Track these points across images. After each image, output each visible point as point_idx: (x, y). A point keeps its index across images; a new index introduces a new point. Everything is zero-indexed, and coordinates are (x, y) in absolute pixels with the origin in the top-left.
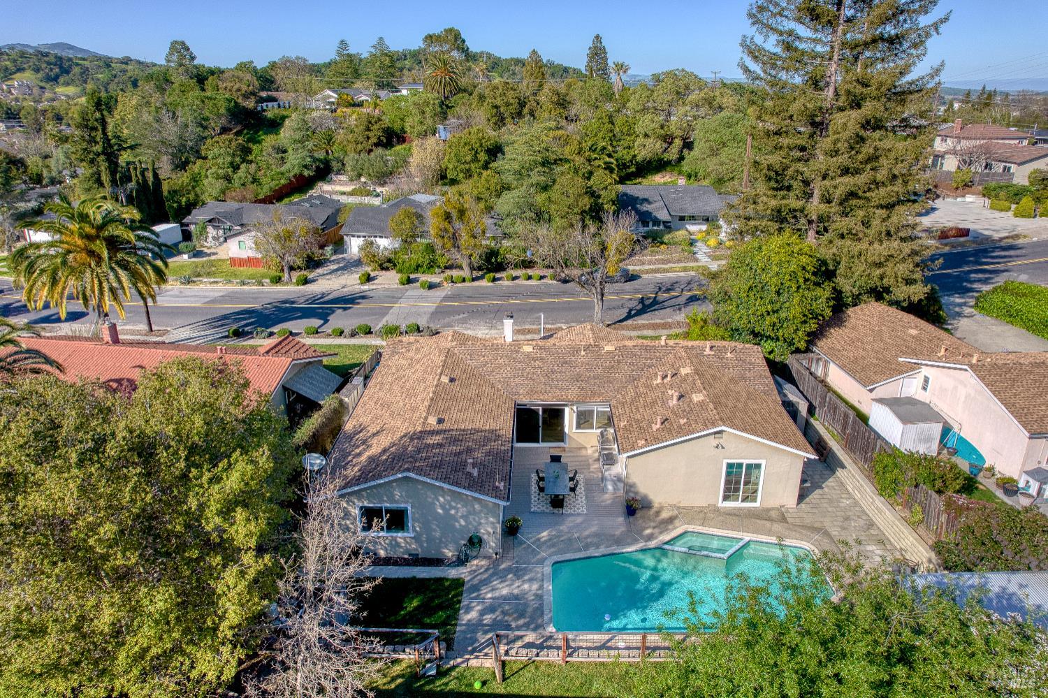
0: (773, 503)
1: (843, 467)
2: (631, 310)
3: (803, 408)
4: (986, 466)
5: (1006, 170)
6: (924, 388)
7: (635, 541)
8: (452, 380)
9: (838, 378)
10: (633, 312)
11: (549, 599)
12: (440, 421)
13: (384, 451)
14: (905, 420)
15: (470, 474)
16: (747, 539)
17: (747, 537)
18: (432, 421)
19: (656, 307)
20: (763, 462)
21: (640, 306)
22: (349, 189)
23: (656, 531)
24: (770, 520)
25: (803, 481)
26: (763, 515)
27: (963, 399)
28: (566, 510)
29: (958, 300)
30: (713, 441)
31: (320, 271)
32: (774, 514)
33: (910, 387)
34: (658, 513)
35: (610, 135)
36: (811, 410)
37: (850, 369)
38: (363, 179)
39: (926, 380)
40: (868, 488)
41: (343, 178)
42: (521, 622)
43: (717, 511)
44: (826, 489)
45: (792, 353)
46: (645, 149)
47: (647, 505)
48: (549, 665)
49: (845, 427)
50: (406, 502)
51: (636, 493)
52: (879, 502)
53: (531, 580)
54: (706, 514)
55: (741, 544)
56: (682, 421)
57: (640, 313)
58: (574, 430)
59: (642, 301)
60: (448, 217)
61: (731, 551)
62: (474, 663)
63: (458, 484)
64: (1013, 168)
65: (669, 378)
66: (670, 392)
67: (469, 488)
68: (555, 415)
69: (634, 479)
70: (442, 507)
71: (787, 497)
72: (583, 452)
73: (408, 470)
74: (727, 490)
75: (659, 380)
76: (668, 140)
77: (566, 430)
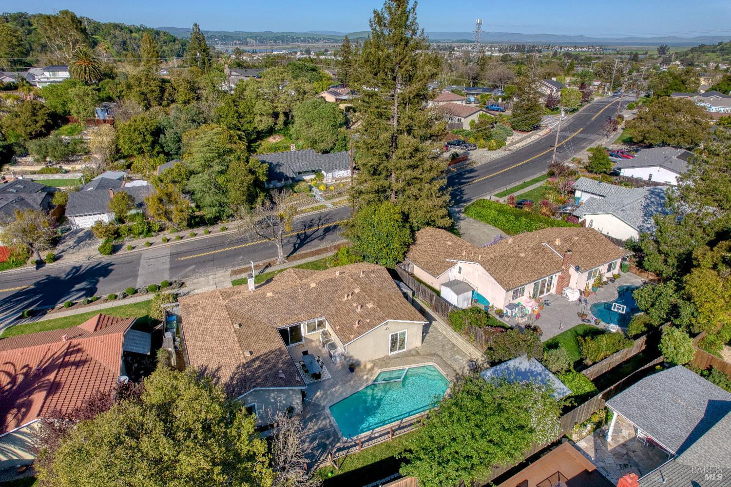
0: (412, 347)
1: (435, 320)
2: (295, 245)
3: (410, 293)
4: (490, 305)
5: (460, 120)
6: (460, 272)
7: (362, 385)
8: (240, 325)
9: (418, 272)
10: (297, 246)
11: (335, 425)
12: (251, 353)
13: (232, 379)
14: (458, 293)
15: (281, 378)
16: (407, 368)
17: (407, 367)
18: (247, 354)
19: (308, 240)
20: (406, 330)
21: (299, 241)
22: (38, 168)
23: (369, 376)
24: (412, 355)
25: (423, 333)
26: (409, 354)
27: (477, 277)
28: (323, 378)
29: (457, 209)
30: (385, 327)
31: (60, 247)
32: (413, 352)
33: (453, 274)
34: (365, 366)
35: (237, 115)
36: (413, 295)
37: (425, 268)
38: (48, 159)
39: (460, 269)
40: (449, 329)
41: (30, 159)
42: (330, 440)
43: (388, 357)
44: (430, 333)
45: (397, 263)
46: (263, 123)
47: (358, 364)
48: (355, 454)
49: (431, 300)
50: (254, 402)
51: (353, 360)
52: (455, 334)
53: (325, 419)
54: (385, 361)
55: (405, 371)
56: (368, 321)
57: (301, 245)
58: (307, 334)
59: (298, 236)
60: (161, 200)
61: (403, 376)
62: (321, 466)
63: (281, 386)
64: (463, 120)
65: (350, 296)
66: (355, 305)
67: (286, 386)
68: (296, 330)
69: (351, 354)
70: (273, 398)
71: (418, 343)
72: (313, 344)
73: (254, 387)
74: (392, 347)
75: (346, 299)
76: (276, 115)
77: (303, 335)
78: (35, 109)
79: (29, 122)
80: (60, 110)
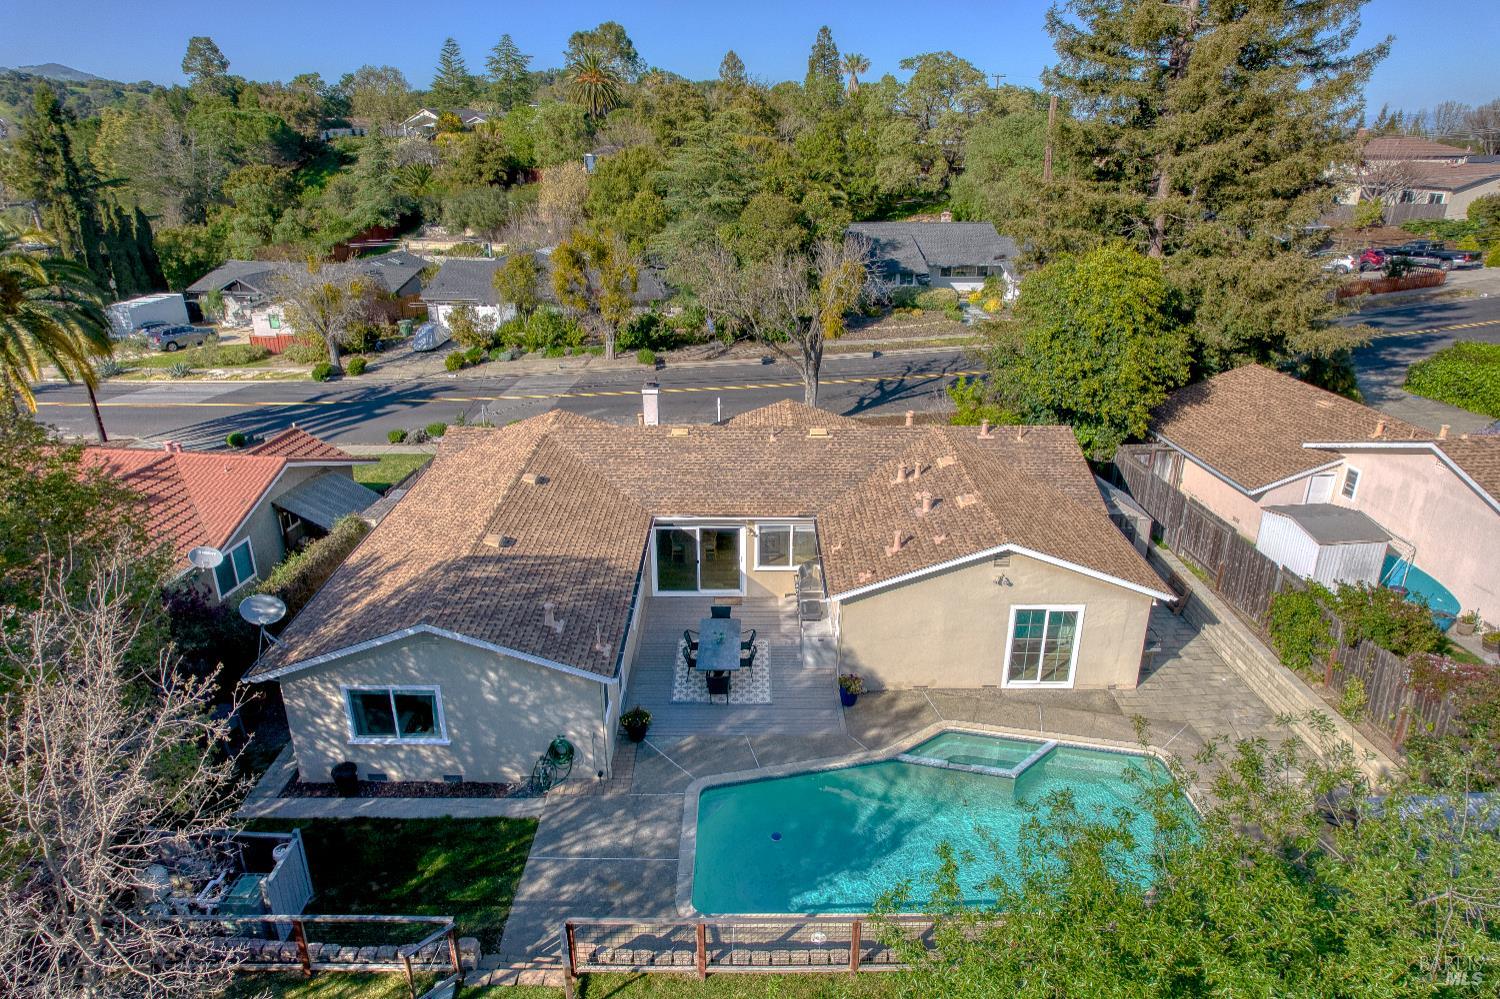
0: (1097, 681)
1: (1214, 621)
2: (862, 399)
3: (1144, 529)
4: (1463, 613)
5: (1435, 200)
6: (1348, 492)
7: (848, 750)
8: (542, 481)
9: (1197, 482)
10: (866, 402)
11: (689, 854)
12: (507, 542)
14: (1324, 538)
15: (549, 630)
16: (1052, 742)
17: (1052, 741)
18: (493, 542)
19: (902, 394)
20: (1080, 609)
21: (878, 393)
22: (448, 246)
23: (886, 732)
24: (1090, 709)
25: (1149, 643)
26: (1080, 702)
27: (1419, 503)
28: (735, 697)
29: (1374, 378)
30: (993, 572)
31: (386, 355)
32: (1098, 701)
33: (1326, 489)
34: (892, 701)
35: (838, 155)
36: (1157, 533)
37: (1226, 465)
38: (469, 233)
39: (1352, 477)
40: (1262, 654)
41: (440, 230)
42: (629, 898)
43: (994, 693)
44: (1185, 659)
45: (1124, 442)
46: (892, 173)
47: (876, 689)
48: (674, 980)
49: (1215, 555)
50: (433, 682)
51: (854, 667)
52: (1283, 676)
53: (658, 819)
54: (984, 702)
55: (1041, 751)
56: (938, 540)
57: (876, 402)
58: (756, 567)
59: (881, 385)
61: (1023, 764)
62: (528, 978)
63: (521, 646)
64: (1446, 196)
65: (917, 475)
66: (918, 496)
67: (544, 652)
69: (853, 643)
70: (497, 692)
71: (1119, 669)
72: (772, 603)
73: (428, 620)
74: (1016, 659)
75: (900, 479)
76: (925, 164)
77: (743, 567)
78: (483, 150)
79: (469, 175)
80: (523, 157)
